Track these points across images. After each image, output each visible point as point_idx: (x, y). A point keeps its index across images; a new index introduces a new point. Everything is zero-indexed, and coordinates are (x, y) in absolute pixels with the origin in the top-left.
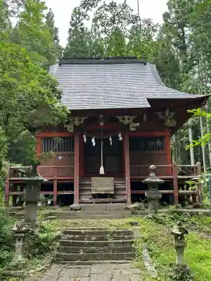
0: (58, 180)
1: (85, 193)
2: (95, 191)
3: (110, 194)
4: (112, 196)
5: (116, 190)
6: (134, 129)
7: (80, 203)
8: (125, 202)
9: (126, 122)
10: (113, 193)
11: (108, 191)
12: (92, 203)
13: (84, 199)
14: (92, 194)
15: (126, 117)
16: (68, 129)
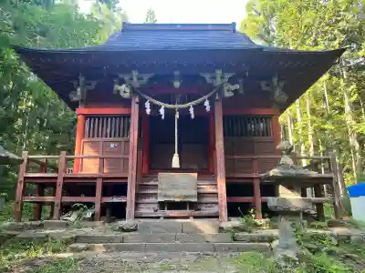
0: (104, 179)
1: (147, 200)
2: (165, 196)
3: (190, 203)
4: (193, 206)
5: (200, 195)
6: (231, 94)
7: (136, 217)
8: (216, 216)
9: (218, 82)
10: (195, 200)
11: (186, 197)
12: (158, 218)
13: (144, 210)
14: (159, 202)
15: (219, 72)
16: (122, 94)
